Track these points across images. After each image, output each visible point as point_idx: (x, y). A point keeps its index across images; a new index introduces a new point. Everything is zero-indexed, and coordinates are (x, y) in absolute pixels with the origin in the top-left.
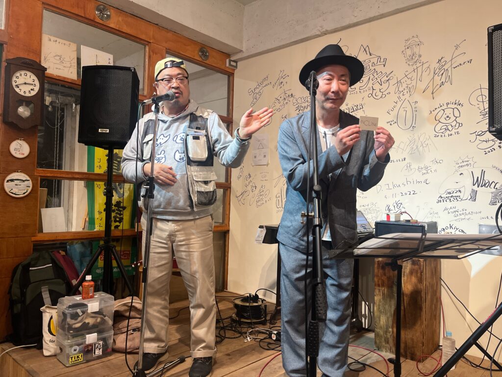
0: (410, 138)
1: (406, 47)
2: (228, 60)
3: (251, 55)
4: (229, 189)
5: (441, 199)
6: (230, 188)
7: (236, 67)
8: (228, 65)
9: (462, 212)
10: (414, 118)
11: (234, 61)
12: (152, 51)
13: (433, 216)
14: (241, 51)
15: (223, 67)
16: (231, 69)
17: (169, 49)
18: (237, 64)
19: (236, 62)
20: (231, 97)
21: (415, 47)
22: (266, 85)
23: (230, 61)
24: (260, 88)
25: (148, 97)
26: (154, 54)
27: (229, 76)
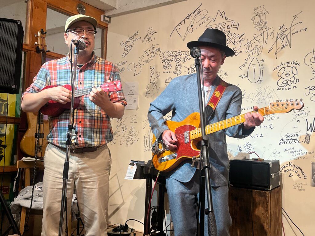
0: (258, 91)
1: (255, 15)
2: (102, 16)
3: (123, 12)
5: (282, 142)
7: (110, 22)
9: (298, 152)
10: (261, 73)
11: (108, 17)
12: (34, 5)
13: (276, 155)
14: (114, 8)
16: (105, 23)
17: (50, 4)
18: (110, 20)
19: (109, 17)
20: (104, 48)
21: (262, 15)
22: (136, 39)
23: (104, 16)
24: (131, 41)
25: (30, 46)
26: (36, 8)
27: (104, 30)
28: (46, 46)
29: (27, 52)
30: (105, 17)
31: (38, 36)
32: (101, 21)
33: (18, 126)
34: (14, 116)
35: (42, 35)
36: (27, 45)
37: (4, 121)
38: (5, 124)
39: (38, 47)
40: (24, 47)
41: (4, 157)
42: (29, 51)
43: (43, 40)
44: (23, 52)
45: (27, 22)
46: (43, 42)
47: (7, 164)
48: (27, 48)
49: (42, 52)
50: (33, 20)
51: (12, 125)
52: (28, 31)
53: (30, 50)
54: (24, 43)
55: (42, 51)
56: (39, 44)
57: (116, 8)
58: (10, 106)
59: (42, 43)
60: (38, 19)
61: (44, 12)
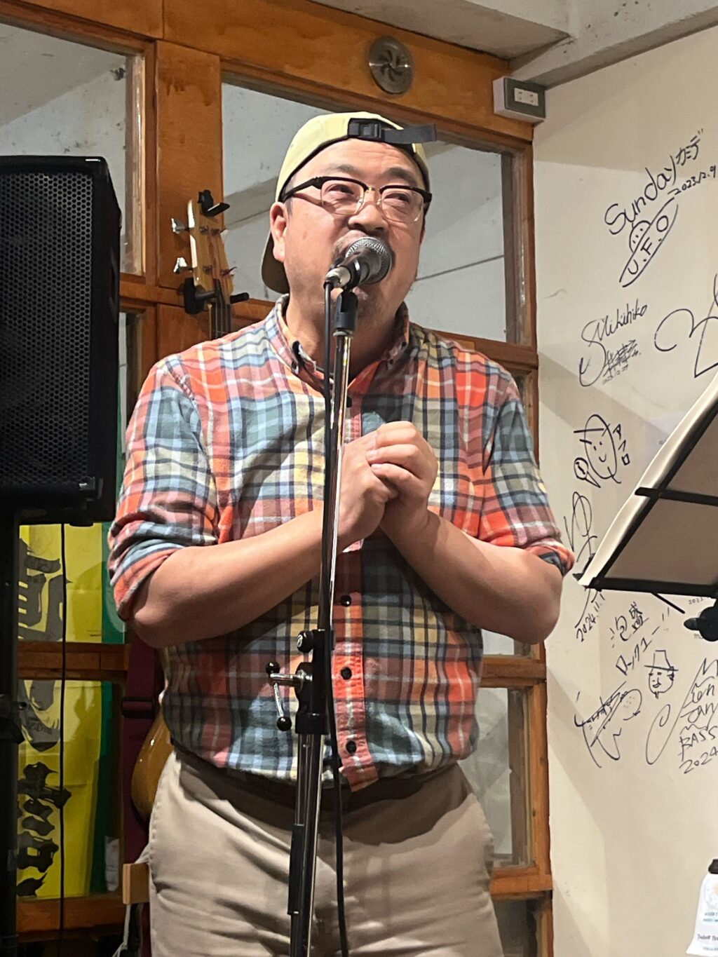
2: (499, 85)
3: (610, 50)
4: (537, 690)
6: (543, 681)
7: (540, 110)
8: (500, 105)
11: (528, 86)
12: (163, 78)
14: (562, 37)
15: (479, 117)
16: (519, 122)
17: (235, 62)
18: (542, 100)
19: (539, 87)
20: (522, 250)
22: (693, 182)
23: (511, 86)
25: (150, 281)
26: (172, 88)
27: (511, 156)
28: (227, 272)
29: (143, 311)
30: (517, 90)
31: (188, 229)
32: (495, 112)
33: (116, 690)
34: (98, 640)
35: (207, 222)
36: (140, 279)
37: (50, 666)
38: (58, 683)
39: (192, 280)
40: (125, 288)
41: (58, 853)
42: (150, 310)
43: (211, 246)
44: (122, 317)
45: (130, 166)
46: (211, 252)
47: (76, 887)
48: (139, 292)
49: (210, 306)
50: (158, 149)
51: (89, 684)
52: (140, 207)
53: (155, 304)
54: (122, 270)
55: (213, 300)
56: (195, 264)
57: (568, 36)
58: (77, 588)
59: (209, 263)
60: (182, 142)
61: (207, 104)
